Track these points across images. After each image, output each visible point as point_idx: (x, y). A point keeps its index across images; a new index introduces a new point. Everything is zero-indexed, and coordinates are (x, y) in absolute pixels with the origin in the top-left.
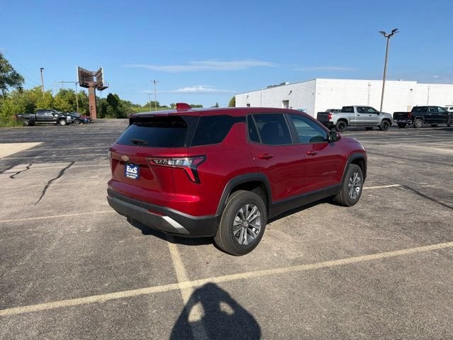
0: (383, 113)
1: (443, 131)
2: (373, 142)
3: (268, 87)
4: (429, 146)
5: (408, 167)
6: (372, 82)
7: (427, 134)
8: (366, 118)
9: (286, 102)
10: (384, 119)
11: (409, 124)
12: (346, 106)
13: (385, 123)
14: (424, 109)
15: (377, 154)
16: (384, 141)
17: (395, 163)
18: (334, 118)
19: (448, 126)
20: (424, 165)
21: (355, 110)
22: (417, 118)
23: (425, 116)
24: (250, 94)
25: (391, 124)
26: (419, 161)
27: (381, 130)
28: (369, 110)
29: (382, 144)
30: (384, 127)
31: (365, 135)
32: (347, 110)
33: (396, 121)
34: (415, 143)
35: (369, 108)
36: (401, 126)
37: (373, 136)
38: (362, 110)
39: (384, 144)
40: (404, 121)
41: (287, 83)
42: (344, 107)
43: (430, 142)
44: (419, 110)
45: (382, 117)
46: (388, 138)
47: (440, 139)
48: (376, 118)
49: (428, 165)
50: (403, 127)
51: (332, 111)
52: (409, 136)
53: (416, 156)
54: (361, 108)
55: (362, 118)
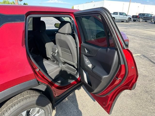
0: (129, 16)
1: (150, 24)
2: (124, 28)
3: (86, 3)
4: (147, 30)
5: (141, 42)
6: (125, 3)
7: (144, 24)
8: (122, 17)
10: (129, 18)
11: (137, 20)
12: (115, 12)
13: (129, 20)
14: (143, 14)
16: (129, 27)
17: (135, 39)
19: (151, 21)
20: (148, 41)
21: (118, 14)
22: (141, 18)
23: (144, 17)
24: (79, 5)
25: (131, 20)
26: (145, 38)
27: (127, 22)
28: (124, 14)
29: (128, 29)
30: (128, 21)
31: (121, 24)
32: (115, 13)
33: (133, 19)
35: (124, 13)
36: (134, 21)
37: (124, 25)
38: (121, 14)
39: (129, 29)
40: (136, 19)
41: (93, 2)
43: (146, 28)
44: (142, 15)
45: (128, 17)
46: (130, 26)
47: (150, 27)
48: (126, 18)
49: (150, 41)
50: (135, 21)
52: (138, 25)
53: (143, 36)
54: (120, 13)
55: (120, 17)
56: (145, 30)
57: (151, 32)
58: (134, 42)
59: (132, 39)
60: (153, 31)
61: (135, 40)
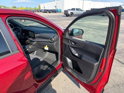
0: (83, 11)
3: (50, 2)
4: (98, 22)
5: (94, 32)
8: (79, 12)
9: (56, 7)
15: (83, 26)
18: (69, 13)
21: (75, 9)
24: (45, 4)
26: (97, 29)
28: (80, 10)
34: (93, 21)
41: (55, 0)
42: (72, 9)
48: (81, 12)
49: (101, 31)
51: (69, 10)
52: (91, 18)
53: (95, 27)
54: (77, 9)
55: (77, 12)
56: (96, 22)
57: (101, 23)
58: (89, 33)
59: (87, 30)
60: (102, 22)
61: (89, 31)
